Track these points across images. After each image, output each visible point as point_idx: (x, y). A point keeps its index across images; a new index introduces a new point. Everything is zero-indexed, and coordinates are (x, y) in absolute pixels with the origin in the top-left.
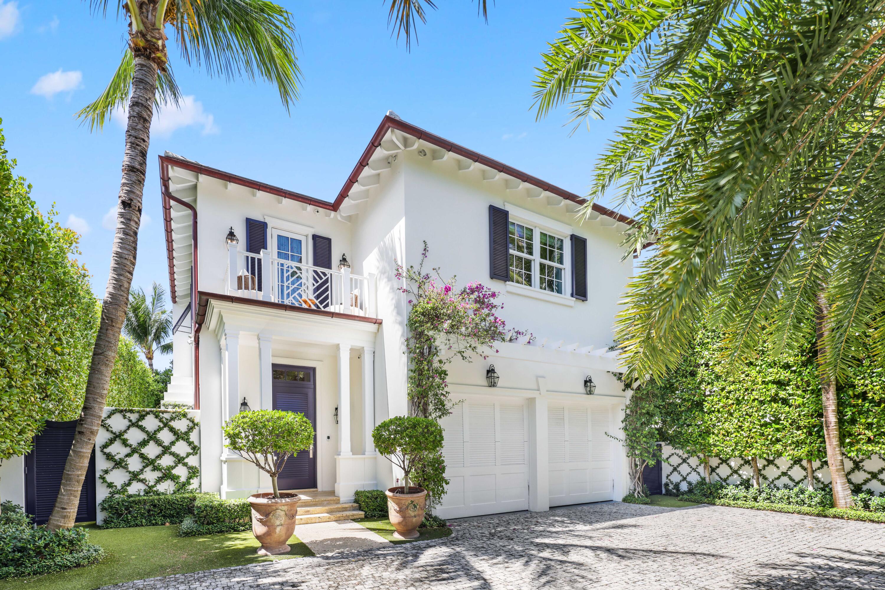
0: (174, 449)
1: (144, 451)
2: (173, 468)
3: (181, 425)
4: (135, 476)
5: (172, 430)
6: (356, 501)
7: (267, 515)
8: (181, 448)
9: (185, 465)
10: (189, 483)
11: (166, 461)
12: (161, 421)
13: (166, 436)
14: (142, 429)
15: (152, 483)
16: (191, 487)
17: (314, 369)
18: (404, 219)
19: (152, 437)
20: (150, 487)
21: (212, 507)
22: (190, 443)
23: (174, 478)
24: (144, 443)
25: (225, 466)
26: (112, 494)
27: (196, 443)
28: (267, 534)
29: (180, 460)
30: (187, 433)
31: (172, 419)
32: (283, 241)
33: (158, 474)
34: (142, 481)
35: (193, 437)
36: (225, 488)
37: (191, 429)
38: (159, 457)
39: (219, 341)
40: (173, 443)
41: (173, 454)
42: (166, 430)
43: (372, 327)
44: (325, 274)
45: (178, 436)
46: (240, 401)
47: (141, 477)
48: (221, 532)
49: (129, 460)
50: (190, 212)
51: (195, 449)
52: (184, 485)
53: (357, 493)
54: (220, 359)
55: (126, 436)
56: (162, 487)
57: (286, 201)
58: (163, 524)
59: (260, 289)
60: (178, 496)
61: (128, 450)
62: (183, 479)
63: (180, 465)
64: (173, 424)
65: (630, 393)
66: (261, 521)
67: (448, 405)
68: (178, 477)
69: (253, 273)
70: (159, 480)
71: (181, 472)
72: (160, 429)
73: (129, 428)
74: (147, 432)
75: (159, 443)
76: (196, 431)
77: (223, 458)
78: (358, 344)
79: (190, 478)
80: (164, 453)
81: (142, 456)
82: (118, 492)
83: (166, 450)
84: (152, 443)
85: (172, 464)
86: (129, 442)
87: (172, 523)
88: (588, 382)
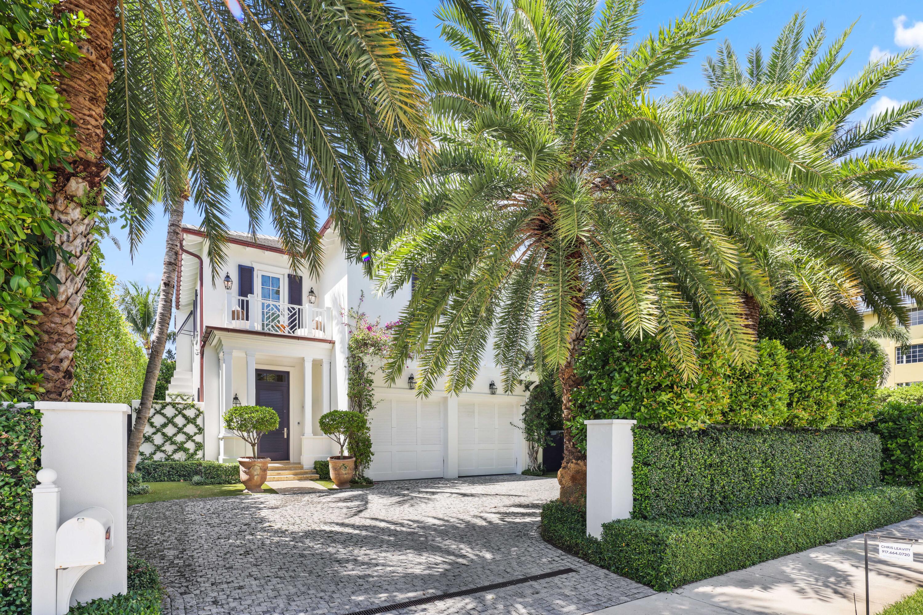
0: (185, 430)
1: (165, 430)
2: (185, 443)
3: (190, 413)
4: (158, 448)
5: (184, 416)
6: (315, 468)
7: (249, 468)
8: (190, 429)
9: (193, 441)
10: (196, 454)
11: (180, 438)
12: (176, 410)
13: (180, 421)
14: (164, 415)
15: (170, 453)
16: (197, 457)
17: (288, 373)
18: (346, 276)
19: (170, 421)
20: (169, 456)
21: (214, 468)
22: (197, 426)
23: (186, 450)
24: (164, 425)
25: (222, 443)
26: (143, 460)
27: (201, 426)
28: (249, 480)
29: (189, 438)
30: (194, 419)
31: (185, 408)
32: (265, 279)
33: (174, 447)
34: (164, 451)
35: (199, 421)
36: (222, 457)
37: (197, 416)
38: (175, 435)
39: (218, 354)
40: (185, 426)
41: (185, 433)
42: (180, 416)
43: (328, 346)
44: (294, 309)
45: (189, 420)
46: (233, 396)
47: (163, 448)
48: (220, 483)
49: (155, 437)
50: (197, 260)
51: (201, 430)
52: (192, 455)
53: (316, 463)
54: (219, 367)
55: (153, 420)
56: (177, 456)
57: (268, 253)
58: (179, 481)
59: (247, 319)
60: (189, 462)
61: (154, 430)
62: (191, 451)
63: (190, 441)
64: (185, 412)
65: (528, 394)
66: (245, 472)
67: (374, 403)
68: (189, 449)
69: (243, 308)
70: (175, 451)
71: (190, 446)
72: (176, 416)
73: (154, 414)
74: (167, 418)
75: (175, 425)
76: (201, 417)
77: (221, 436)
78: (318, 357)
79: (197, 450)
80: (178, 432)
81: (164, 434)
82: (147, 459)
83: (180, 430)
84: (170, 425)
85: (184, 440)
86: (155, 424)
87: (185, 480)
88: (492, 385)
